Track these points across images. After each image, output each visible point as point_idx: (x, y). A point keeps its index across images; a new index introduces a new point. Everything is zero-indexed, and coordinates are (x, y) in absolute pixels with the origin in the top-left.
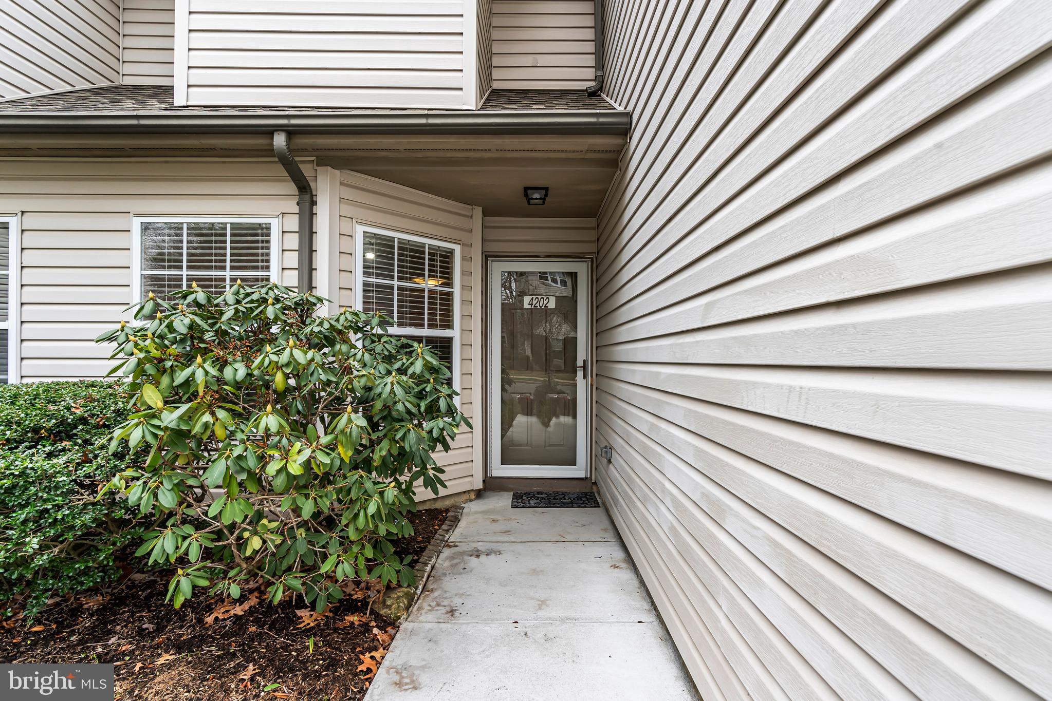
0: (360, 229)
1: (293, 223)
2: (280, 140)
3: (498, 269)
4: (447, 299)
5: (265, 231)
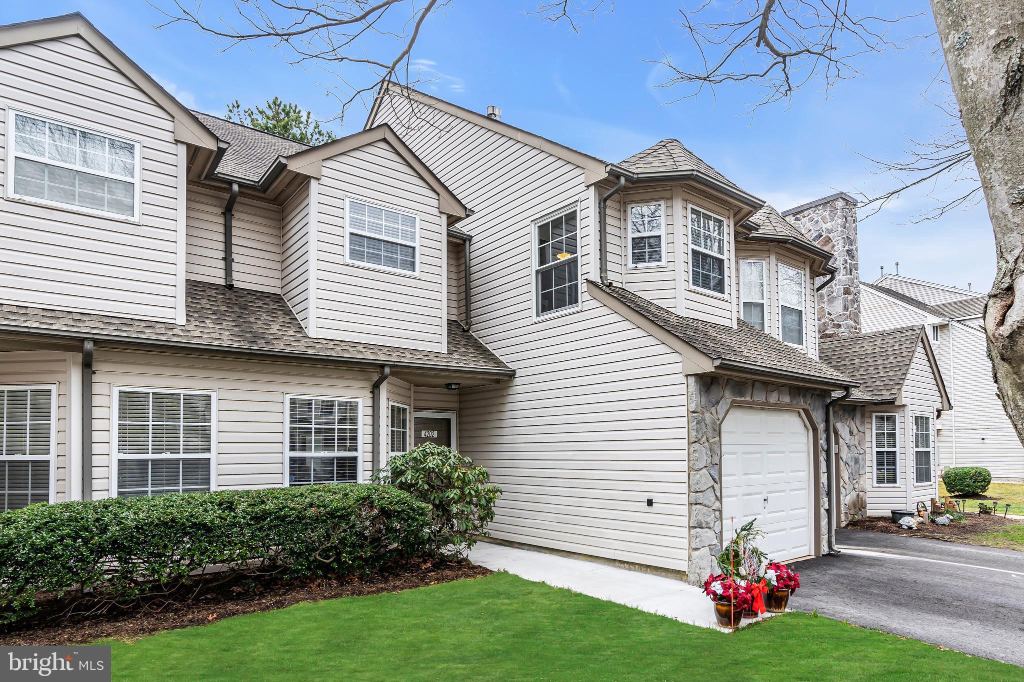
1: (368, 402)
2: (387, 370)
4: (404, 436)
5: (355, 405)
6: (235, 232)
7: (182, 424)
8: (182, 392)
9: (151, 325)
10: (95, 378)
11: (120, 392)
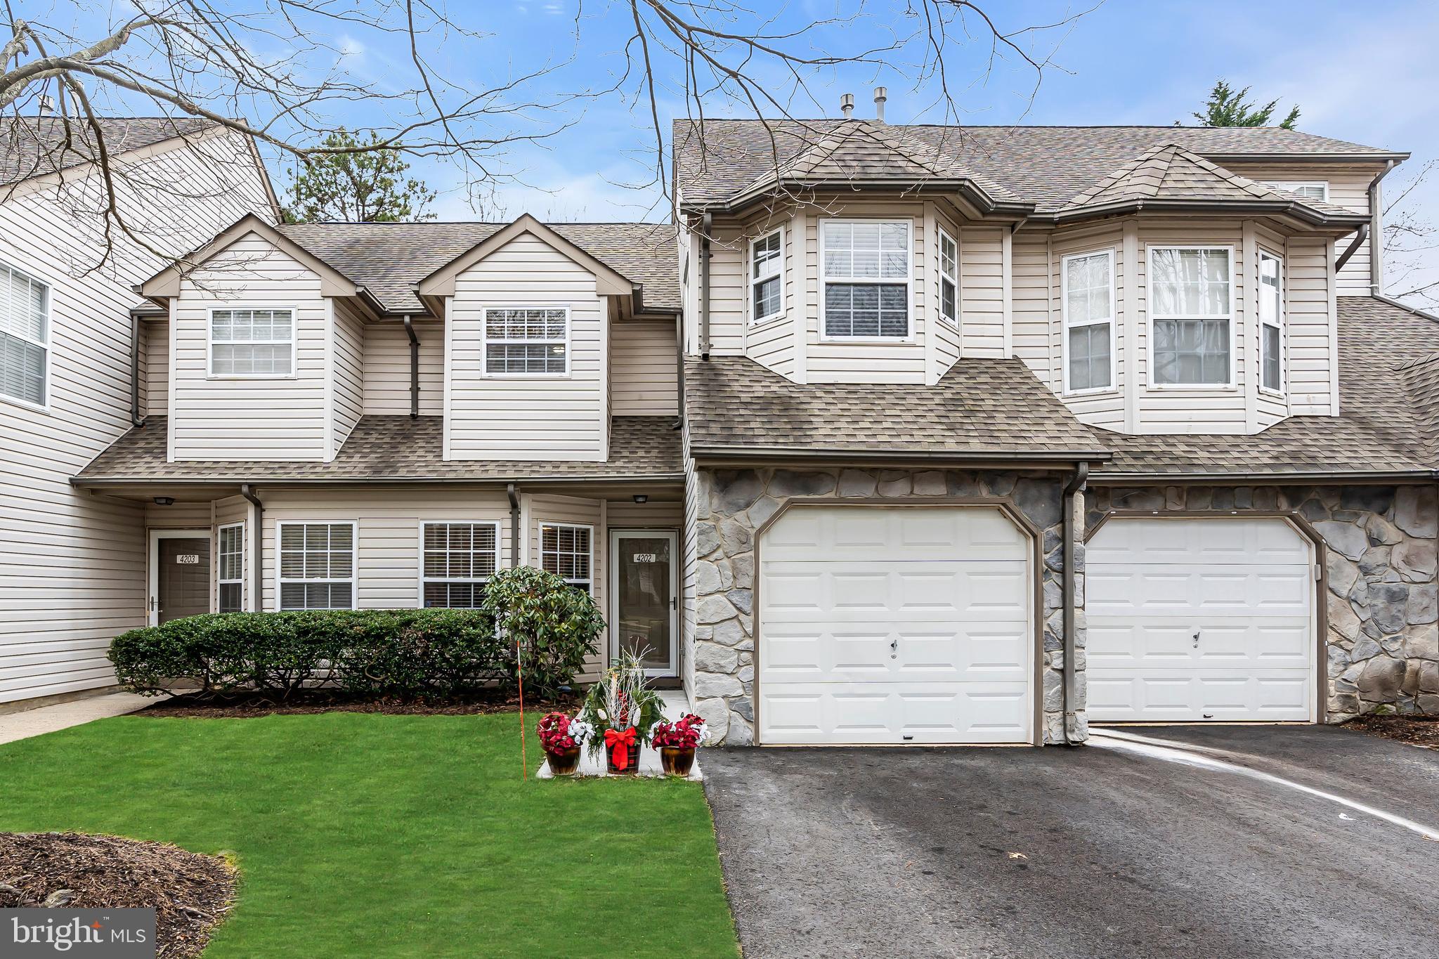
0: (541, 524)
1: (508, 523)
2: (511, 488)
3: (617, 536)
4: (585, 560)
5: (493, 527)
6: (421, 360)
7: (329, 551)
8: (329, 523)
9: (300, 465)
10: (265, 515)
11: (283, 526)
